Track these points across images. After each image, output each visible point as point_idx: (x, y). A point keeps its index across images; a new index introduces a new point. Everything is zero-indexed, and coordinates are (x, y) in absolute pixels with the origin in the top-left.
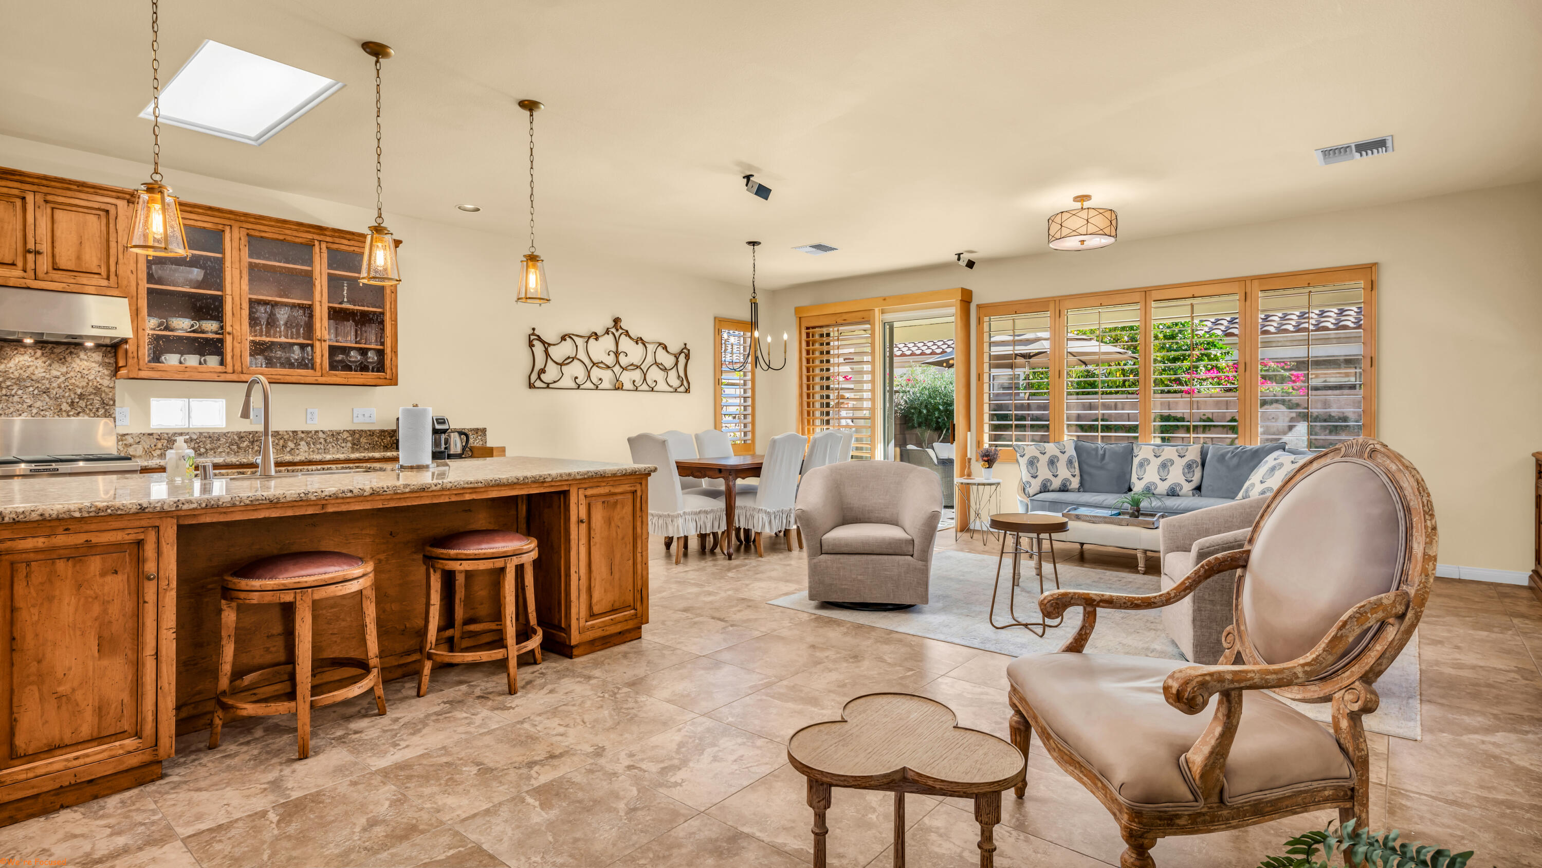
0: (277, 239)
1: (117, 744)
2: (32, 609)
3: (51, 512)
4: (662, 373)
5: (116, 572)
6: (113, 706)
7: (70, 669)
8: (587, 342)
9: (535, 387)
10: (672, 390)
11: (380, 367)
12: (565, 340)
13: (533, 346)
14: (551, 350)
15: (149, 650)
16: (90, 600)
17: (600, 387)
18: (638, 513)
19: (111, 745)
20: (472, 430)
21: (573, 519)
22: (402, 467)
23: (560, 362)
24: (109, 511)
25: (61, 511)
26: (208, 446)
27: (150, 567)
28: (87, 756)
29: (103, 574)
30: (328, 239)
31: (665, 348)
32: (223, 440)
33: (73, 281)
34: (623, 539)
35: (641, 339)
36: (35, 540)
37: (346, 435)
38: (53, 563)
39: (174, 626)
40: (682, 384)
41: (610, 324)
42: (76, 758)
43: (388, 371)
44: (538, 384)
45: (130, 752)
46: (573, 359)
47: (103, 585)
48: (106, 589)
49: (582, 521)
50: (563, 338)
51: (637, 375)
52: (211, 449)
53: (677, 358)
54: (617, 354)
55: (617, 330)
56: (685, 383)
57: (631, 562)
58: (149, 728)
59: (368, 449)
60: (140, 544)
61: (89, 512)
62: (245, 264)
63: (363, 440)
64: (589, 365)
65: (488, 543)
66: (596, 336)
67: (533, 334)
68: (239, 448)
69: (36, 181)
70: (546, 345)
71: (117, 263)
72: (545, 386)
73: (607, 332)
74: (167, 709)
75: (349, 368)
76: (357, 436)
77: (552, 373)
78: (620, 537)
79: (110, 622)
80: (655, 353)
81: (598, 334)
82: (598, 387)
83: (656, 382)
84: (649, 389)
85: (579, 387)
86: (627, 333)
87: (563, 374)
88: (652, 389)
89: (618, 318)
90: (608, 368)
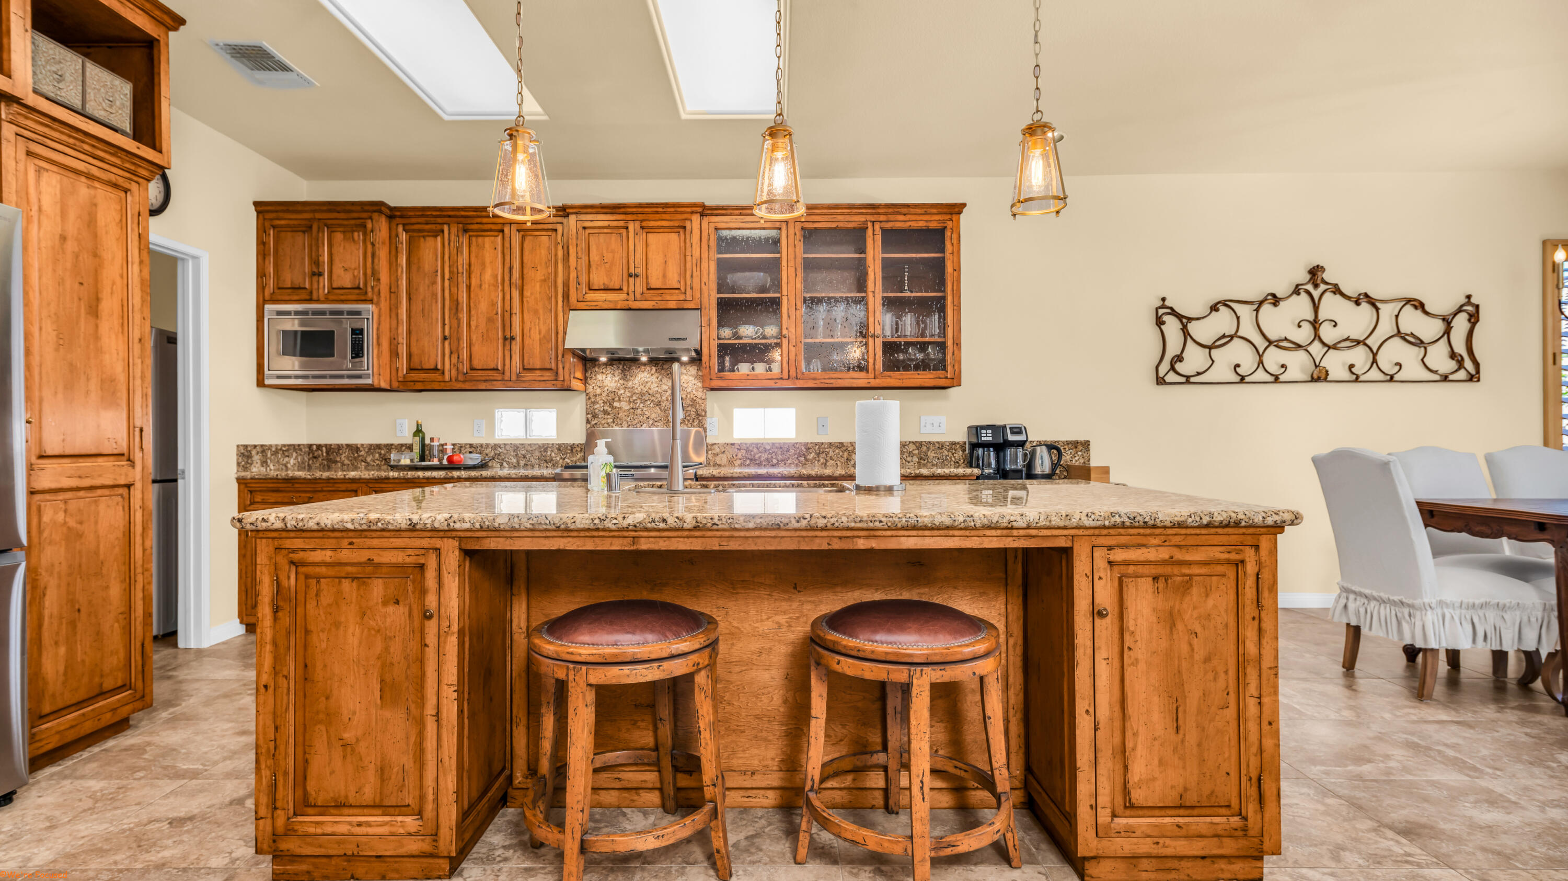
0: (830, 228)
1: (400, 819)
2: (321, 634)
3: (326, 522)
4: (1416, 350)
5: (397, 602)
6: (395, 770)
7: (354, 713)
8: (1257, 310)
9: (1165, 383)
10: (1437, 377)
11: (941, 365)
12: (1217, 310)
13: (1164, 323)
14: (1191, 327)
15: (430, 710)
16: (373, 632)
17: (1282, 378)
18: (1249, 610)
19: (393, 818)
20: (1068, 443)
21: (1082, 605)
22: (858, 488)
23: (1209, 343)
24: (379, 524)
25: (335, 522)
26: (780, 457)
27: (431, 601)
28: (368, 824)
29: (385, 603)
30: (882, 218)
31: (1420, 306)
32: (792, 451)
33: (660, 298)
34: (1207, 660)
35: (1366, 295)
36: (324, 552)
37: (912, 447)
38: (340, 582)
39: (455, 682)
40: (1461, 364)
41: (1304, 277)
42: (359, 825)
43: (950, 368)
44: (1172, 377)
45: (410, 834)
46: (1232, 337)
47: (385, 617)
48: (389, 620)
49: (1101, 614)
50: (1214, 308)
51: (1359, 357)
52: (782, 461)
53: (1447, 321)
54: (1315, 324)
55: (1316, 286)
56: (1468, 364)
57: (1231, 713)
58: (429, 807)
59: (936, 465)
60: (422, 567)
61: (361, 525)
62: (799, 261)
63: (931, 454)
64: (1261, 344)
65: (890, 631)
66: (1275, 300)
67: (1163, 307)
68: (806, 460)
69: (634, 210)
70: (1185, 321)
71: (692, 276)
72: (1183, 380)
73: (1297, 291)
74: (447, 790)
75: (906, 368)
76: (924, 448)
77: (1194, 359)
78: (1199, 655)
79: (392, 664)
80: (1397, 316)
81: (1278, 295)
82: (1276, 379)
83: (1401, 366)
84: (1381, 377)
85: (1242, 379)
86: (1337, 290)
87: (1213, 361)
88: (1392, 377)
89: (1318, 266)
90: (1299, 346)
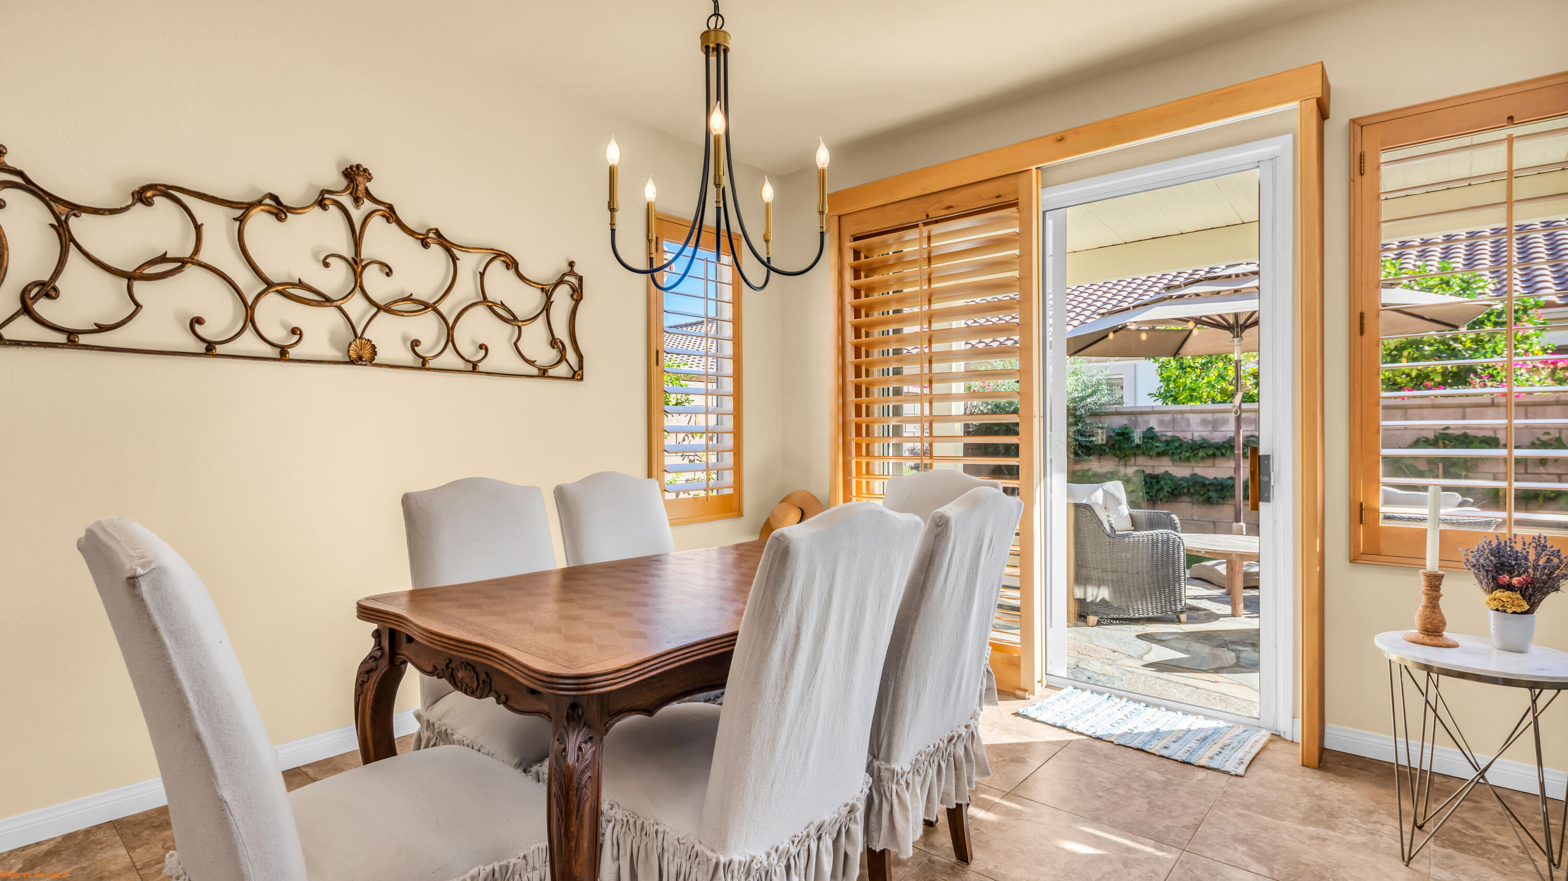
4: (508, 328)
8: (241, 220)
9: (7, 341)
12: (148, 203)
14: (81, 225)
17: (294, 352)
23: (130, 268)
31: (512, 264)
35: (437, 232)
40: (563, 358)
41: (334, 179)
44: (26, 328)
46: (183, 263)
50: (140, 197)
51: (427, 329)
53: (548, 292)
54: (355, 265)
55: (357, 201)
56: (571, 355)
64: (249, 284)
66: (278, 208)
67: (2, 168)
70: (62, 209)
72: (61, 338)
73: (320, 202)
77: (88, 297)
80: (482, 275)
81: (285, 201)
82: (283, 353)
83: (487, 350)
84: (460, 365)
85: (210, 348)
86: (391, 215)
87: (138, 306)
88: (475, 366)
89: (358, 166)
90: (326, 301)
